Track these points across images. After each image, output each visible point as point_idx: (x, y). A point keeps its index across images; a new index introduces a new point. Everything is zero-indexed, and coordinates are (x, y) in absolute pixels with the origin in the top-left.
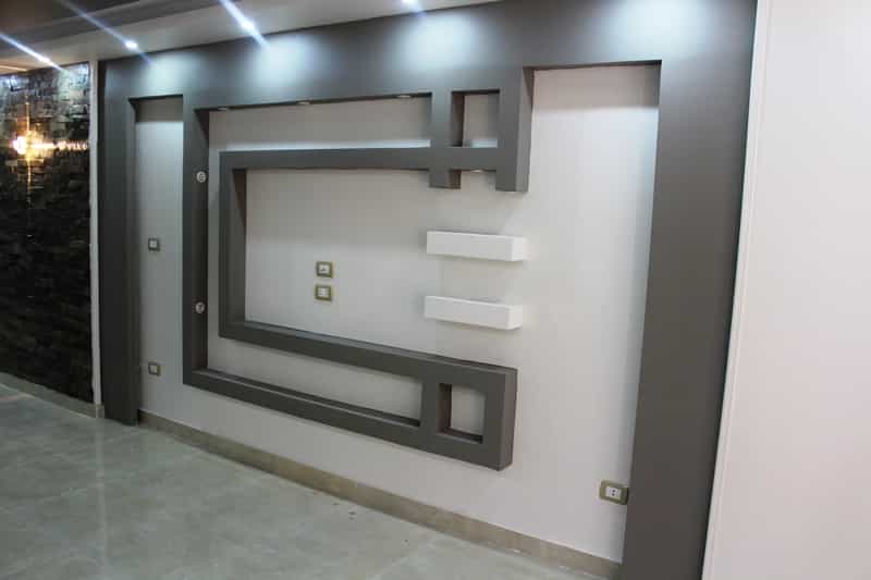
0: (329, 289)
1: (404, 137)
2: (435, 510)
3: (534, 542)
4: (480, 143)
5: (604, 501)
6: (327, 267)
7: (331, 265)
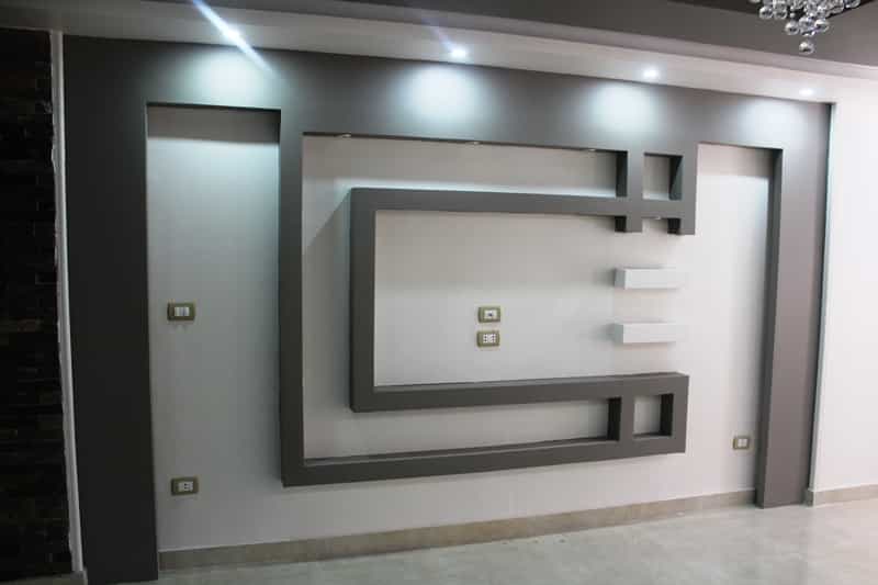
0: (497, 335)
1: (578, 185)
2: (612, 510)
3: (693, 500)
4: (647, 196)
5: (737, 451)
6: (495, 313)
7: (498, 310)
